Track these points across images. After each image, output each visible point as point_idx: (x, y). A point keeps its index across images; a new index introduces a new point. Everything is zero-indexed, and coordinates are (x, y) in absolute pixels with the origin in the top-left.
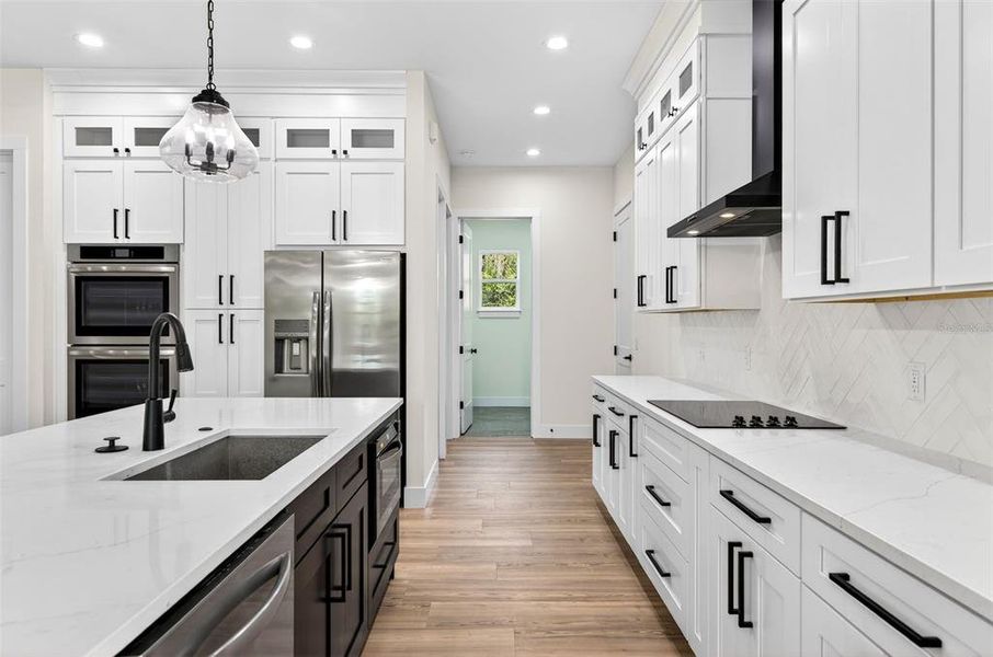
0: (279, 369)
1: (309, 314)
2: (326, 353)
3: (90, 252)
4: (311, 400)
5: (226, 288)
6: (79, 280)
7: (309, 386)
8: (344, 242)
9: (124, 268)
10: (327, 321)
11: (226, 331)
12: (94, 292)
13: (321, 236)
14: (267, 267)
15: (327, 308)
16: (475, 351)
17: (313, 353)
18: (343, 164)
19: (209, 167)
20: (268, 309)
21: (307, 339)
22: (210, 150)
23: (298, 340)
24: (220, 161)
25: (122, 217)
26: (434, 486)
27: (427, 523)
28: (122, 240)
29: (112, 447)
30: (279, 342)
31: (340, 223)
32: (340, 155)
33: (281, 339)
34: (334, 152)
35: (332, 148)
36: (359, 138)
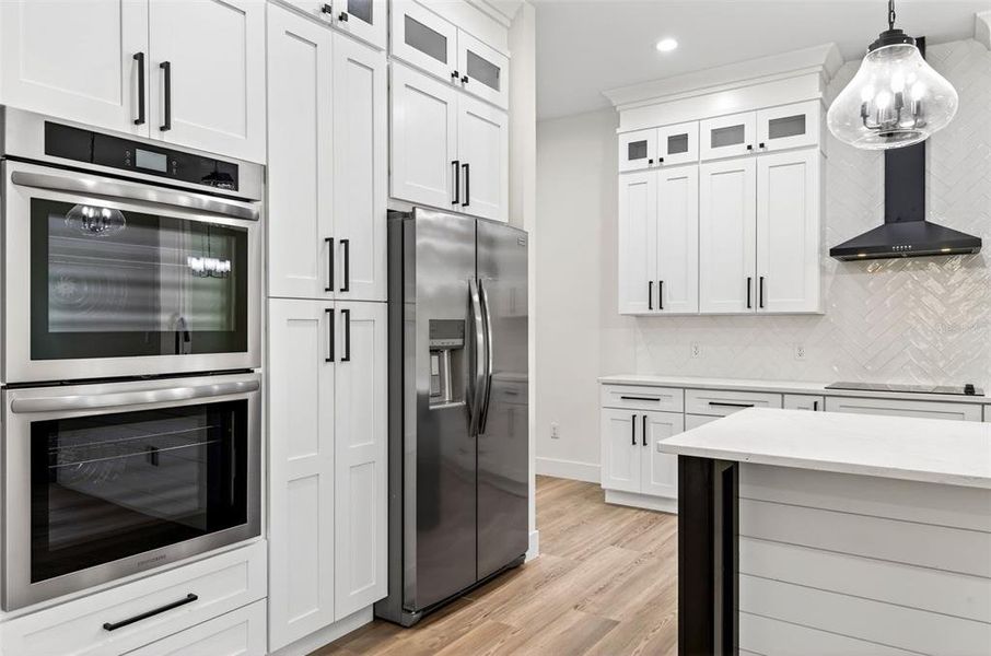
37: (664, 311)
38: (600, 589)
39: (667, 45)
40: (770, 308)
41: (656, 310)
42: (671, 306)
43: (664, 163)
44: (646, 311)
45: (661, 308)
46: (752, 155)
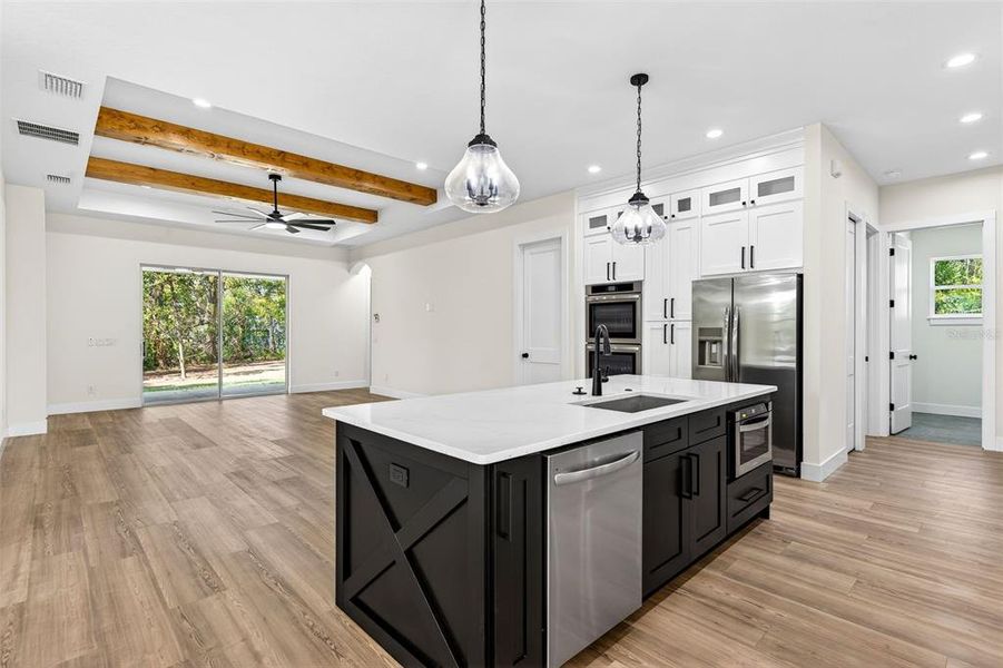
0: (702, 361)
1: (723, 324)
2: (734, 352)
3: (597, 289)
4: (723, 383)
5: (669, 306)
6: (591, 305)
7: (723, 375)
8: (751, 270)
9: (614, 298)
10: (735, 329)
11: (669, 335)
12: (600, 312)
13: (732, 267)
14: (694, 290)
15: (736, 319)
16: (915, 357)
17: (725, 352)
18: (751, 211)
19: (638, 238)
20: (694, 320)
21: (721, 342)
22: (636, 230)
23: (715, 342)
24: (644, 234)
25: (611, 268)
26: (838, 469)
27: (819, 493)
28: (612, 281)
29: (579, 392)
30: (702, 343)
31: (748, 255)
32: (749, 204)
33: (704, 342)
34: (744, 203)
35: (742, 201)
36: (765, 189)
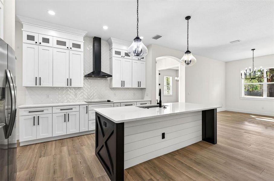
37: (41, 86)
38: (54, 172)
39: (52, 13)
40: (73, 86)
41: (38, 85)
42: (43, 84)
43: (41, 44)
44: (34, 85)
45: (40, 85)
46: (68, 50)
